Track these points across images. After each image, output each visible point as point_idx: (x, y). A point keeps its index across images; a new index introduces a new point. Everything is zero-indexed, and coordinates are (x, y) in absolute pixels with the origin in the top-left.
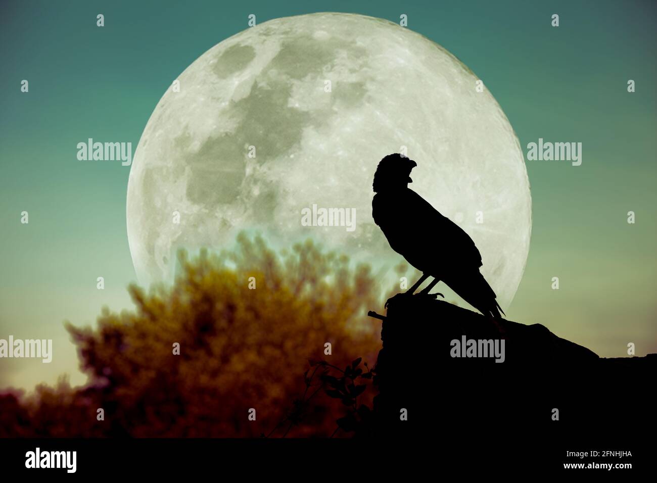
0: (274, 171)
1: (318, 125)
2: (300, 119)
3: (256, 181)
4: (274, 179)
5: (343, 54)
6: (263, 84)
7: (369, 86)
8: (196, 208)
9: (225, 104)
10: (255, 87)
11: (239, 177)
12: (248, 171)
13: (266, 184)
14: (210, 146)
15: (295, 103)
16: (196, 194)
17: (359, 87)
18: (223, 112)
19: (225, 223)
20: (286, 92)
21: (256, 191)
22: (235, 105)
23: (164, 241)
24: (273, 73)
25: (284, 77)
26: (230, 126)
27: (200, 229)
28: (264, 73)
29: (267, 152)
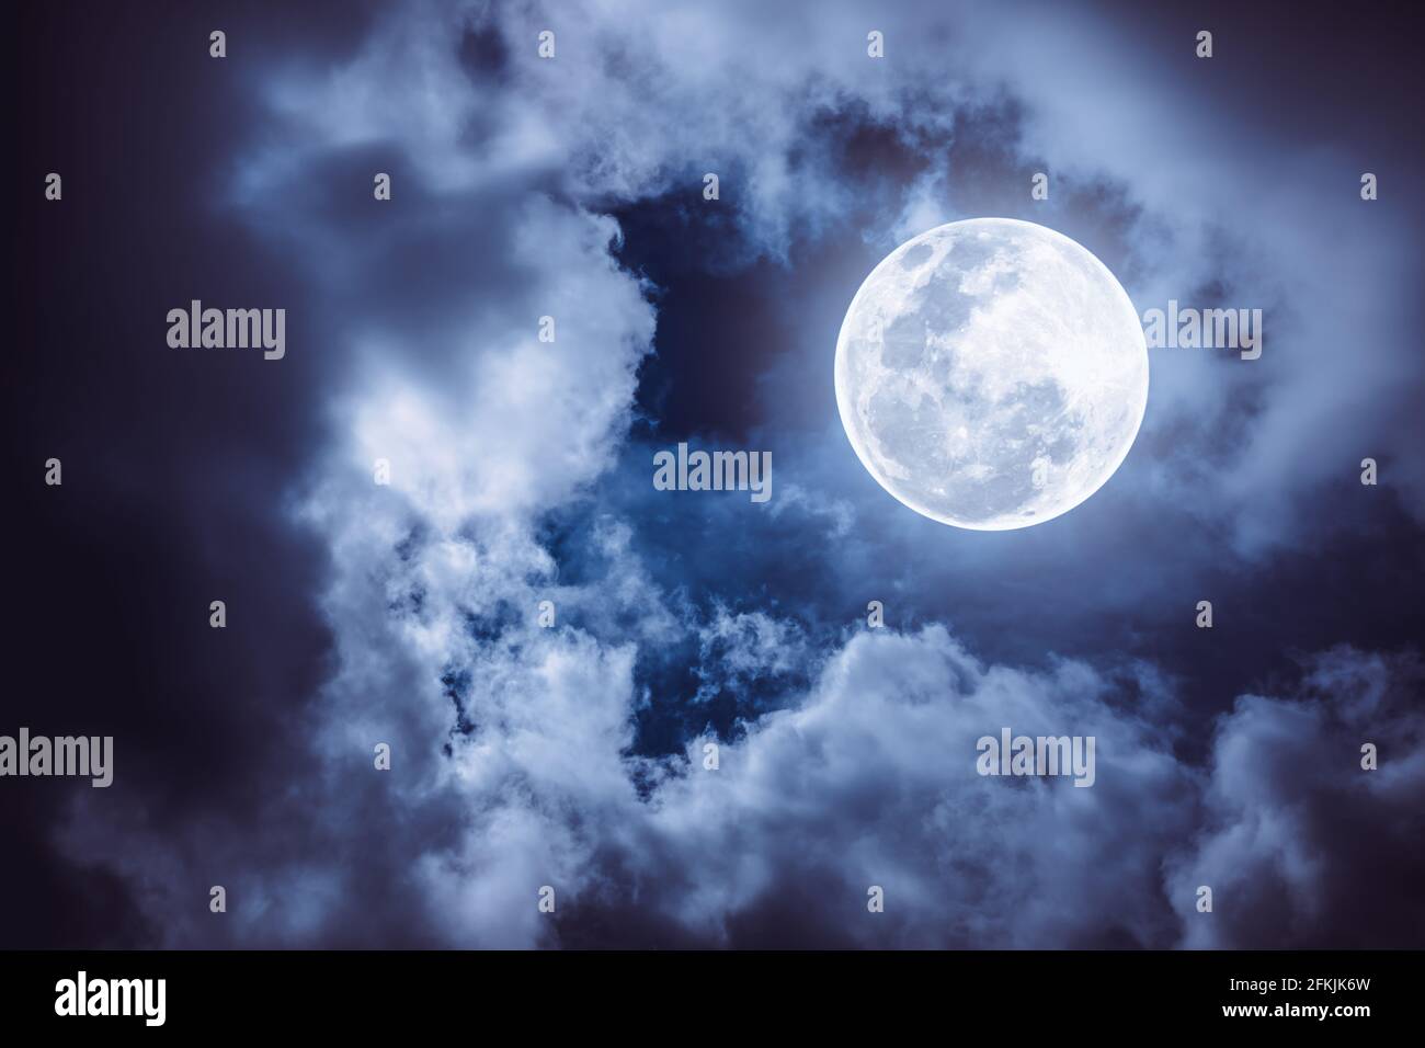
0: (949, 341)
1: (982, 306)
2: (969, 301)
3: (934, 350)
4: (949, 348)
5: (1001, 250)
6: (939, 275)
7: (1021, 275)
8: (888, 372)
9: (910, 291)
10: (933, 276)
11: (922, 347)
12: (929, 342)
13: (943, 352)
14: (899, 323)
15: (964, 289)
16: (890, 359)
17: (1014, 276)
18: (909, 296)
19: (911, 383)
20: (957, 281)
21: (935, 358)
22: (918, 291)
23: (864, 397)
24: (947, 266)
25: (955, 269)
26: (915, 307)
27: (892, 388)
28: (941, 266)
29: (943, 326)
